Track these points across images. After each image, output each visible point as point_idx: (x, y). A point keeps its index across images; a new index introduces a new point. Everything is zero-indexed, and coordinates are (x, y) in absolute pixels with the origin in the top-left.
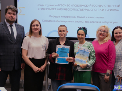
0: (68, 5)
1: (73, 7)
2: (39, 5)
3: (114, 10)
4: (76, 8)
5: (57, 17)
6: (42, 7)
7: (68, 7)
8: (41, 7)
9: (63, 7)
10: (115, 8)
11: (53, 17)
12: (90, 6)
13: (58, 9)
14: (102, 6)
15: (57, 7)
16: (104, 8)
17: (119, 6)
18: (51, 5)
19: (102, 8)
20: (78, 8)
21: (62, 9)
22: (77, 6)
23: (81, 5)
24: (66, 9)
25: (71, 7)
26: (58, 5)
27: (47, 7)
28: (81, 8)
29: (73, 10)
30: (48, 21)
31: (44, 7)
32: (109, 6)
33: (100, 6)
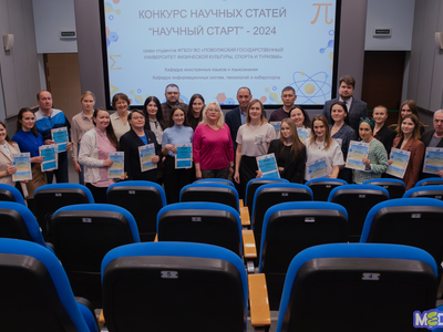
0: (196, 50)
1: (204, 53)
2: (145, 51)
3: (274, 57)
4: (209, 54)
5: (178, 70)
6: (151, 54)
7: (197, 53)
8: (148, 54)
9: (187, 54)
10: (275, 53)
11: (171, 70)
12: (233, 50)
13: (179, 57)
14: (254, 50)
15: (178, 54)
16: (257, 53)
17: (281, 50)
18: (166, 51)
19: (253, 54)
20: (213, 53)
21: (187, 57)
22: (212, 50)
23: (218, 50)
24: (193, 57)
25: (201, 53)
26: (180, 50)
27: (159, 54)
28: (219, 53)
29: (205, 57)
30: (163, 78)
31: (155, 54)
32: (266, 50)
33: (250, 50)
